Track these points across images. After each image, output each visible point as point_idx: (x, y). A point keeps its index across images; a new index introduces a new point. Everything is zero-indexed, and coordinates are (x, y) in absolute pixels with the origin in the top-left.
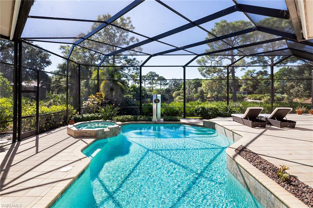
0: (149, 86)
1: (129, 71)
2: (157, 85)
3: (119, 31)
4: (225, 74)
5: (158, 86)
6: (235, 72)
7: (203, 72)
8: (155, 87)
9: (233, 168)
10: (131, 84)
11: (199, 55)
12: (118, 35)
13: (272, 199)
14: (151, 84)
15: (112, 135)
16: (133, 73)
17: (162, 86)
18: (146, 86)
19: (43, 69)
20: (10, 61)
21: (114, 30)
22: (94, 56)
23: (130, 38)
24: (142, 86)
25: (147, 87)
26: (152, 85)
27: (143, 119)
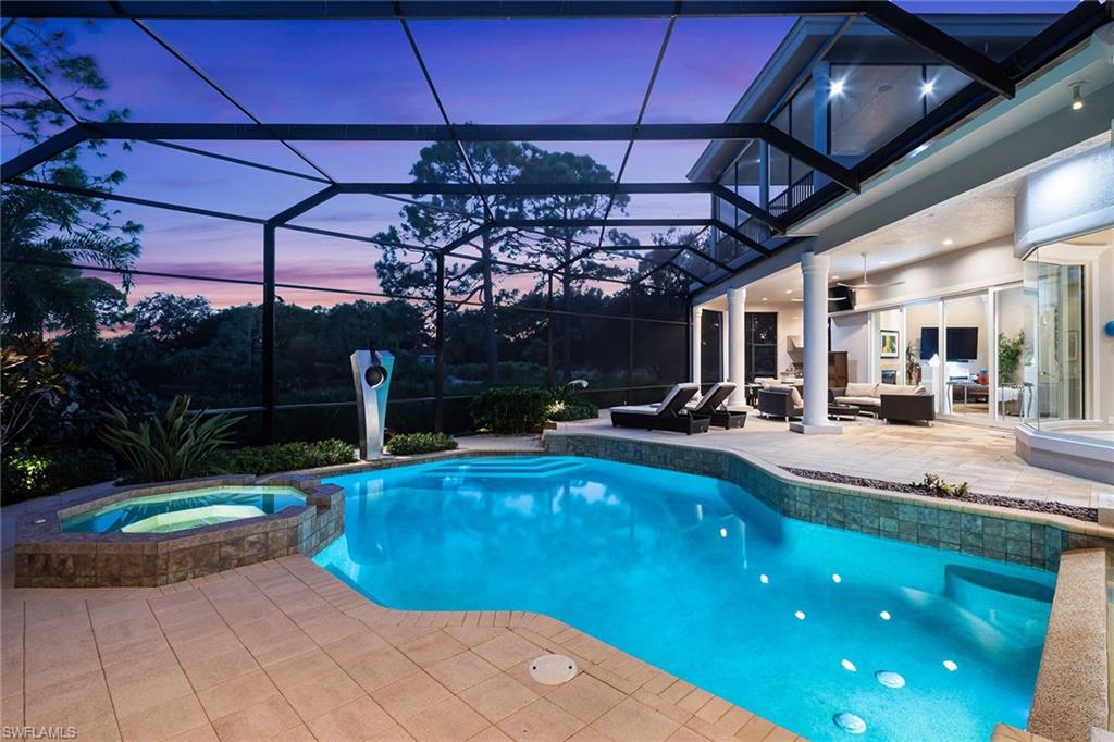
27: (322, 456)
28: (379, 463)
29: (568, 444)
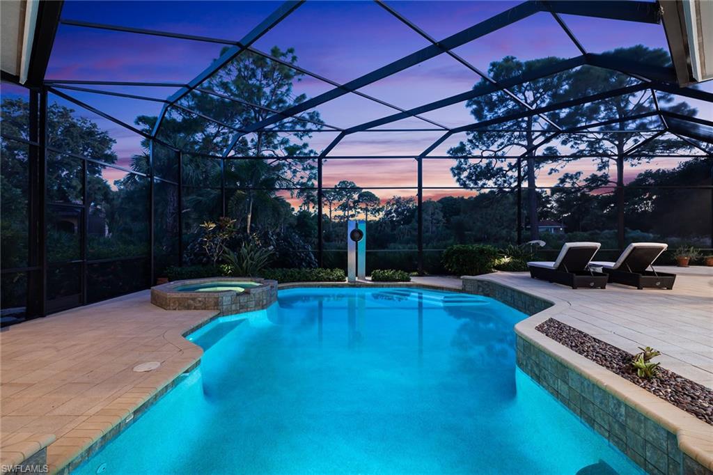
0: (341, 213)
1: (294, 176)
2: (359, 213)
3: (271, 82)
4: (512, 181)
5: (359, 215)
6: (535, 178)
7: (462, 177)
8: (353, 216)
9: (530, 365)
10: (299, 209)
11: (452, 132)
12: (267, 90)
13: (621, 415)
14: (344, 210)
15: (253, 306)
16: (302, 178)
17: (369, 213)
18: (333, 215)
19: (99, 172)
20: (23, 155)
21: (258, 80)
22: (215, 141)
23: (295, 98)
24: (323, 213)
25: (336, 216)
26: (347, 212)
27: (326, 277)
28: (353, 284)
29: (479, 286)
